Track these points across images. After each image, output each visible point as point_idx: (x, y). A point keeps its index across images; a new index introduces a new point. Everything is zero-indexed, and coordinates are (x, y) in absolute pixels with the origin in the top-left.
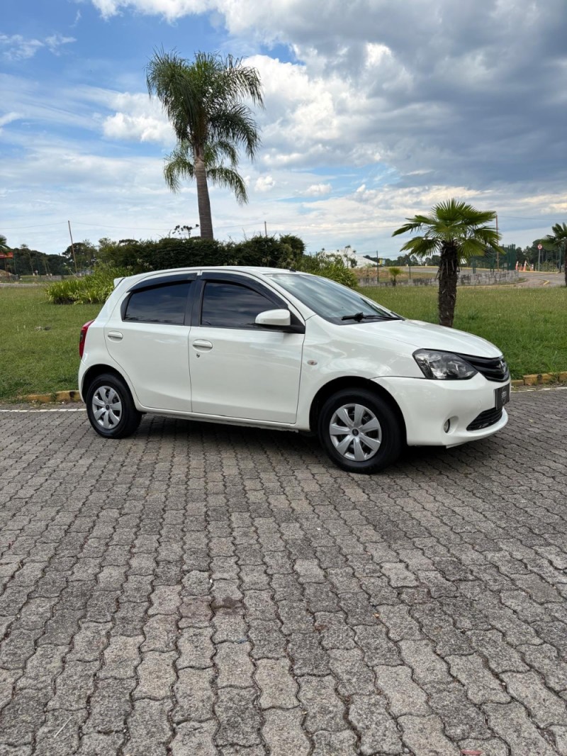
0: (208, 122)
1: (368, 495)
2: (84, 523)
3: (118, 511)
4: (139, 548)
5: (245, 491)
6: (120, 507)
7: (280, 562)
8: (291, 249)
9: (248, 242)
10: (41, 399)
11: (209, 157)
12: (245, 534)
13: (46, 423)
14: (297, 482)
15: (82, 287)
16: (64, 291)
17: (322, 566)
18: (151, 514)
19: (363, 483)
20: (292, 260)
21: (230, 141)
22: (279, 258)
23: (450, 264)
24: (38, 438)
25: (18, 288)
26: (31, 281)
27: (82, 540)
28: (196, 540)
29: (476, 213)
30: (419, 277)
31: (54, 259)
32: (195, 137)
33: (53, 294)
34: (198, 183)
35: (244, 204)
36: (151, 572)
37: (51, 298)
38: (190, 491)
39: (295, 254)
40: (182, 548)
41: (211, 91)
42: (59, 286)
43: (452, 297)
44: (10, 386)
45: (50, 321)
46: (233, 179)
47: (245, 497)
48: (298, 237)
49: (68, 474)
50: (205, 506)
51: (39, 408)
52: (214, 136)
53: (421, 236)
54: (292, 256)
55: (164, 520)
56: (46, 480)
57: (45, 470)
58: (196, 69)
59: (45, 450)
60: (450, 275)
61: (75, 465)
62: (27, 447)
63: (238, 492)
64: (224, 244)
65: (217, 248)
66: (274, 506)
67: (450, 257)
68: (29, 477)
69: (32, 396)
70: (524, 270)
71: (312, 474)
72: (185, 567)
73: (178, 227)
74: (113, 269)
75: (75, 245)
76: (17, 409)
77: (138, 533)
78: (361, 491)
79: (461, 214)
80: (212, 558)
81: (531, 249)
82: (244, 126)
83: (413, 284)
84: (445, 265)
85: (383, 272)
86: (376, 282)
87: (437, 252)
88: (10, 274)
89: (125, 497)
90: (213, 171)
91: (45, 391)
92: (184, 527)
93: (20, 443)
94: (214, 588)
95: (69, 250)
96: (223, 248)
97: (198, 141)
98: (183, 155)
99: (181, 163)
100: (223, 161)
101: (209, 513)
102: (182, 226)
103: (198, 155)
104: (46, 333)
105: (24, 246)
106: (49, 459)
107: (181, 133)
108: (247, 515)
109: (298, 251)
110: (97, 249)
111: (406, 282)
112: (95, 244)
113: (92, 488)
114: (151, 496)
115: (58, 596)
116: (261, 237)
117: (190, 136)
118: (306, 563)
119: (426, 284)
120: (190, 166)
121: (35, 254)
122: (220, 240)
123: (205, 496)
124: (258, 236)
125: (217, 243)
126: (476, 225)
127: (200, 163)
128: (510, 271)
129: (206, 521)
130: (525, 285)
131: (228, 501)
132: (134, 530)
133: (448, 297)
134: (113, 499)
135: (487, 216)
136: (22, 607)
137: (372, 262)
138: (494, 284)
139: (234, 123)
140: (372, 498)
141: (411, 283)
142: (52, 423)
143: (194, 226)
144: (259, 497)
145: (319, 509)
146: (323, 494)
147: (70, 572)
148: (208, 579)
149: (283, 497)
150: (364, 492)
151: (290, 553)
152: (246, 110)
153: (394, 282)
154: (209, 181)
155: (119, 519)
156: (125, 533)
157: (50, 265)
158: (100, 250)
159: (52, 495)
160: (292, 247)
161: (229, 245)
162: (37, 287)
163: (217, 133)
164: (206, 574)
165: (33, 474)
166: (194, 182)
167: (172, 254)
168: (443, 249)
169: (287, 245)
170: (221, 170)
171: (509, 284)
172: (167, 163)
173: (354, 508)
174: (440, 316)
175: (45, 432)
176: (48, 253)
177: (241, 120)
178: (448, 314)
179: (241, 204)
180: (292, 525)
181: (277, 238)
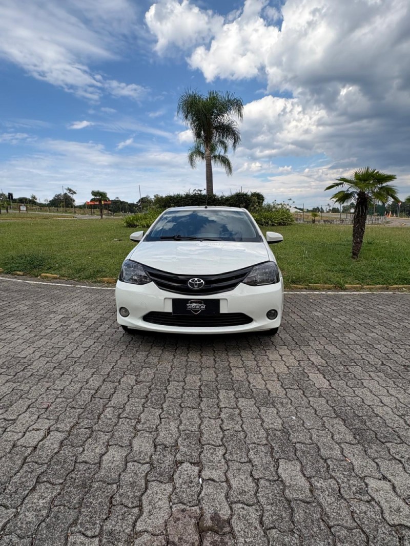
0: (214, 129)
1: (328, 381)
2: (108, 387)
3: (135, 378)
4: (143, 424)
5: (230, 367)
6: (137, 374)
7: (264, 461)
8: (257, 200)
9: (232, 196)
10: (110, 281)
11: (213, 149)
12: (231, 417)
13: (108, 297)
14: (269, 362)
15: (141, 219)
16: (132, 221)
17: (305, 473)
18: (159, 384)
19: (323, 368)
20: (257, 206)
21: (224, 140)
22: (249, 205)
23: (362, 209)
24: (101, 307)
25: (113, 219)
26: (119, 216)
27: (101, 408)
28: (190, 420)
29: (384, 175)
30: (326, 219)
31: (132, 205)
32: (206, 138)
33: (126, 222)
34: (206, 162)
35: (230, 175)
36: (148, 460)
37: (125, 224)
38: (189, 363)
39: (259, 203)
40: (178, 428)
41: (216, 111)
42: (130, 218)
43: (362, 229)
44: (94, 272)
45: (123, 236)
46: (225, 162)
47: (230, 374)
48: (261, 193)
49: (109, 339)
50: (200, 379)
51: (107, 287)
52: (216, 138)
53: (343, 190)
54: (257, 204)
55: (167, 391)
56: (95, 343)
57: (96, 334)
58: (209, 100)
59: (101, 317)
60: (362, 215)
61: (116, 331)
62: (91, 315)
63: (225, 368)
64: (219, 197)
65: (215, 199)
66: (254, 386)
67: (363, 204)
68: (85, 339)
69: (105, 279)
70: (389, 217)
71: (280, 355)
72: (179, 457)
73: (195, 190)
74: (159, 209)
75: (142, 199)
76: (96, 286)
77: (146, 405)
78: (321, 376)
79: (373, 176)
80: (202, 446)
81: (391, 205)
82: (233, 132)
83: (323, 223)
84: (359, 209)
85: (306, 215)
86: (302, 221)
87: (353, 201)
88: (110, 212)
89: (143, 364)
90: (215, 157)
91: (112, 277)
92: (182, 402)
93: (88, 312)
94: (203, 493)
95: (139, 201)
96: (219, 199)
97: (208, 140)
98: (198, 147)
99: (198, 152)
100: (220, 150)
101: (202, 388)
102: (197, 189)
103: (207, 147)
104: (119, 243)
105: (117, 198)
106: (101, 325)
107: (198, 135)
108: (232, 393)
109: (261, 201)
110: (153, 200)
111: (319, 221)
112: (152, 197)
113: (122, 353)
114: (161, 365)
115: (62, 484)
116: (240, 193)
117: (203, 137)
118: (289, 466)
119: (331, 223)
120: (203, 154)
121: (122, 203)
122: (217, 194)
123: (200, 369)
124: (239, 192)
125: (215, 196)
126: (382, 184)
127: (208, 152)
128: (382, 217)
129: (200, 397)
130: (391, 225)
131: (217, 376)
132: (143, 400)
133: (360, 229)
134: (134, 365)
135: (391, 178)
136: (27, 495)
137: (299, 211)
138: (371, 224)
139: (227, 130)
140: (332, 385)
141: (322, 222)
142: (111, 298)
143: (203, 189)
144: (241, 375)
145: (291, 393)
146: (292, 376)
147: (81, 449)
148: (197, 478)
149: (260, 376)
150: (325, 378)
151: (272, 448)
152: (235, 123)
153: (314, 221)
154: (213, 162)
155: (134, 387)
156: (135, 405)
157: (130, 208)
158: (155, 200)
159: (94, 357)
160: (258, 199)
161: (222, 197)
162: (120, 218)
163: (218, 135)
164: (197, 469)
165: (87, 337)
166: (204, 163)
167: (190, 202)
168: (358, 199)
169: (254, 197)
170: (219, 156)
171: (381, 224)
172: (190, 152)
173: (320, 396)
174: (353, 241)
175: (105, 304)
176: (129, 202)
177: (231, 128)
178: (359, 240)
179: (228, 175)
180: (270, 410)
181: (249, 193)
